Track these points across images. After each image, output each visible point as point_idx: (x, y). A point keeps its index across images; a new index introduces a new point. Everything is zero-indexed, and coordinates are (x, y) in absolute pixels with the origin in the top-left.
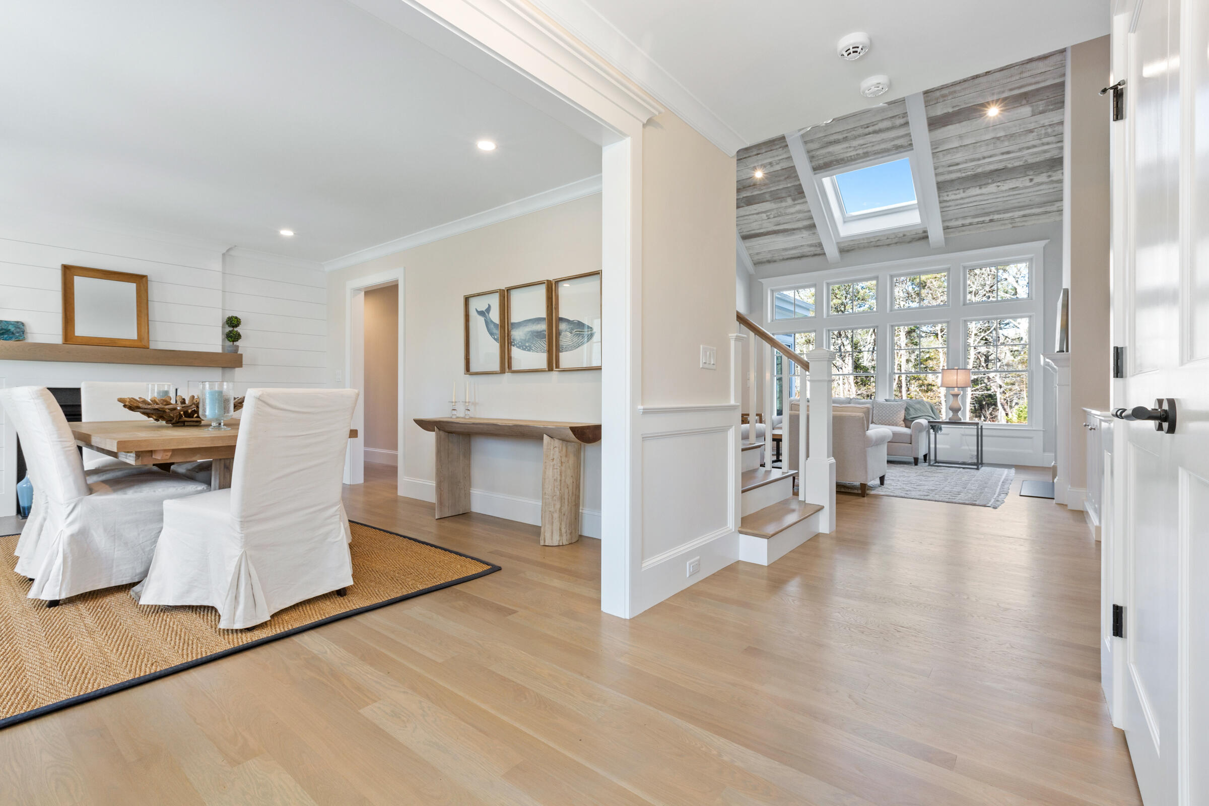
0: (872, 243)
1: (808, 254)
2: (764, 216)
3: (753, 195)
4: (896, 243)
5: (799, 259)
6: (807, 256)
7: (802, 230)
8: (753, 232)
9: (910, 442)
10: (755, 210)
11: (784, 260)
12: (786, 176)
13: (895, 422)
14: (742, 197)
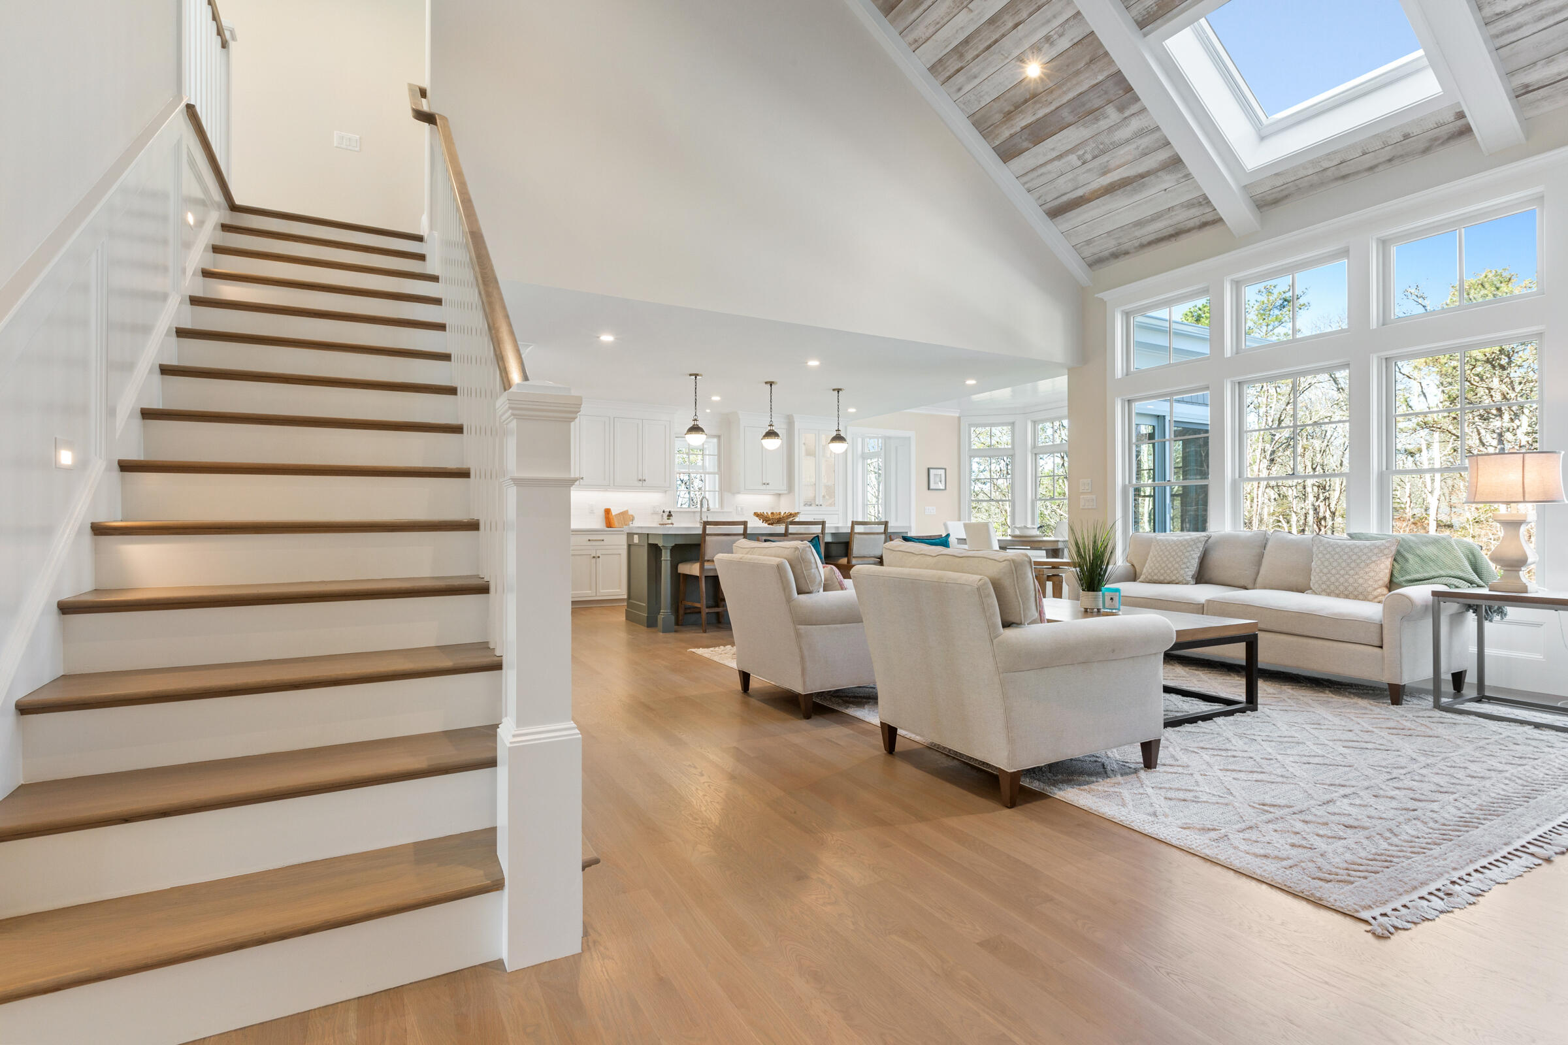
0: (1329, 173)
1: (1189, 226)
2: (1073, 159)
3: (1038, 120)
4: (1390, 160)
5: (1173, 239)
6: (1189, 230)
7: (1159, 174)
8: (1065, 199)
9: (1378, 644)
10: (1053, 149)
11: (1142, 246)
12: (1087, 58)
13: (1360, 589)
14: (1018, 129)
